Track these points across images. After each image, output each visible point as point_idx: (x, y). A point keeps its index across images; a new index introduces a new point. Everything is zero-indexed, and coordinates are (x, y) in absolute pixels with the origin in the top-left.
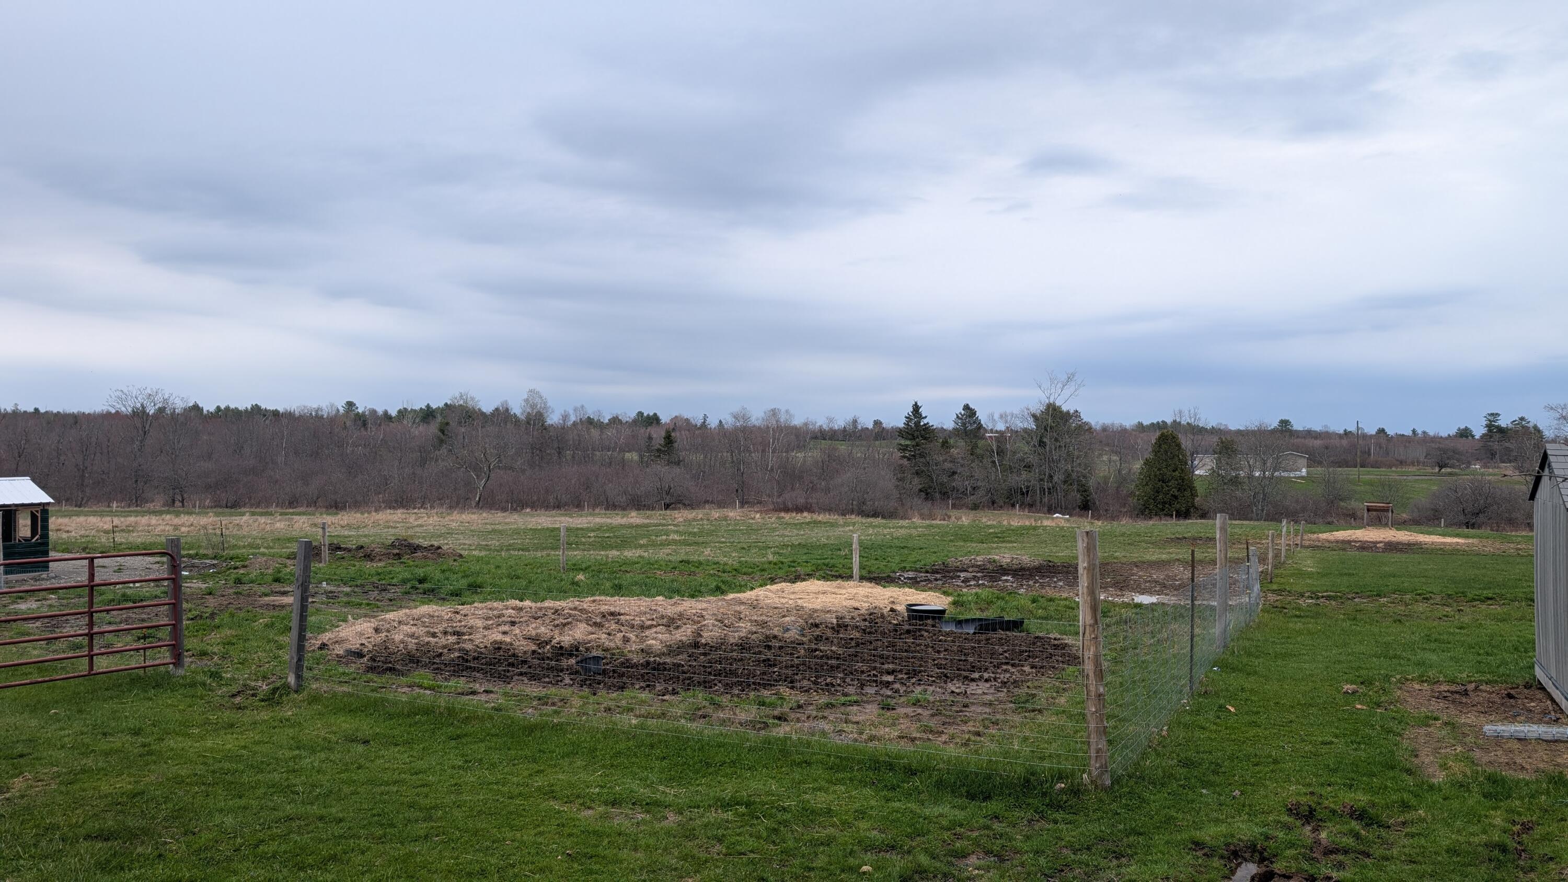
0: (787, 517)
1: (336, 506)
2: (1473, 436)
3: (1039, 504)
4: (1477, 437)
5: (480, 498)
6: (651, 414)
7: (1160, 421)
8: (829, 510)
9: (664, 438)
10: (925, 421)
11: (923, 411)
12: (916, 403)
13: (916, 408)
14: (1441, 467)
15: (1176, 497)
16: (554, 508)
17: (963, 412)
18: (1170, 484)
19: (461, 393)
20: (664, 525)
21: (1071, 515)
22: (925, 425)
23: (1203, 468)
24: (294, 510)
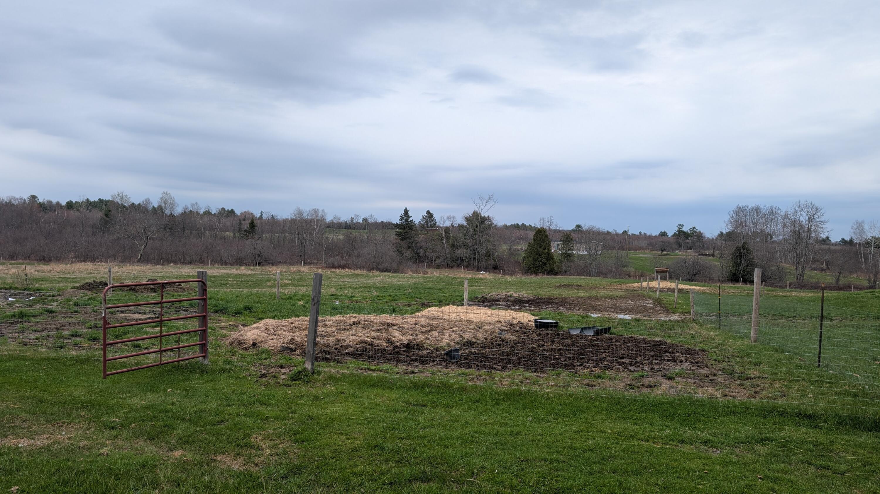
0: (338, 271)
1: (45, 260)
2: (668, 236)
3: (472, 266)
4: (670, 236)
5: (141, 257)
6: (230, 209)
7: (516, 223)
8: (360, 267)
9: (250, 224)
10: (411, 219)
11: (410, 213)
12: (406, 209)
13: (406, 211)
14: (663, 251)
15: (545, 264)
16: (188, 263)
17: (426, 215)
18: (542, 256)
19: (118, 193)
20: (262, 275)
21: (490, 272)
22: (411, 221)
23: (555, 248)
24: (15, 261)
